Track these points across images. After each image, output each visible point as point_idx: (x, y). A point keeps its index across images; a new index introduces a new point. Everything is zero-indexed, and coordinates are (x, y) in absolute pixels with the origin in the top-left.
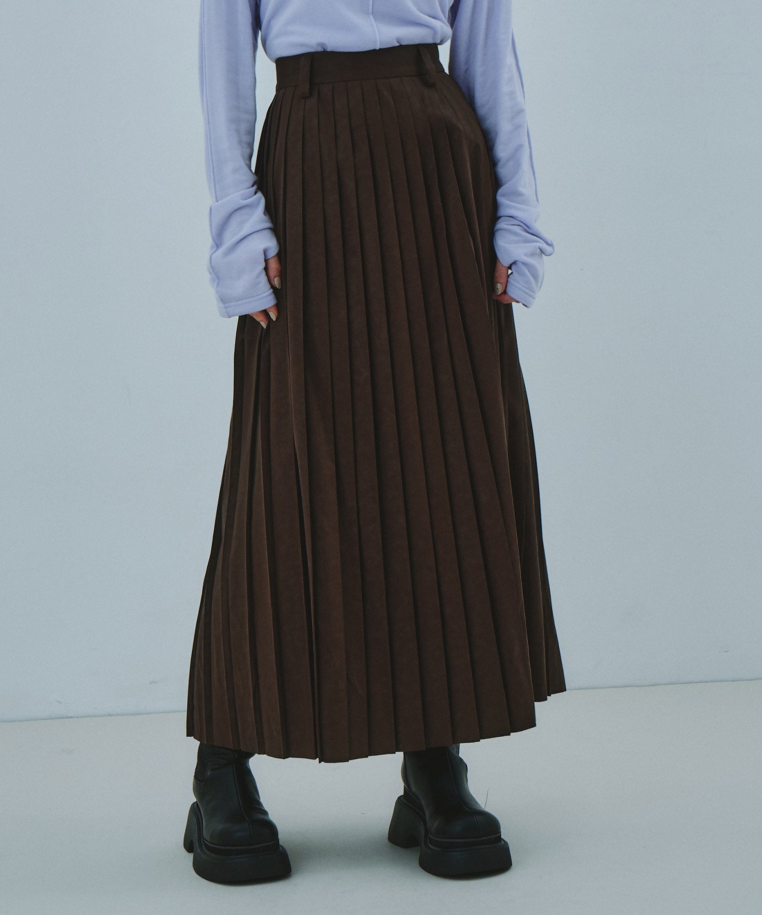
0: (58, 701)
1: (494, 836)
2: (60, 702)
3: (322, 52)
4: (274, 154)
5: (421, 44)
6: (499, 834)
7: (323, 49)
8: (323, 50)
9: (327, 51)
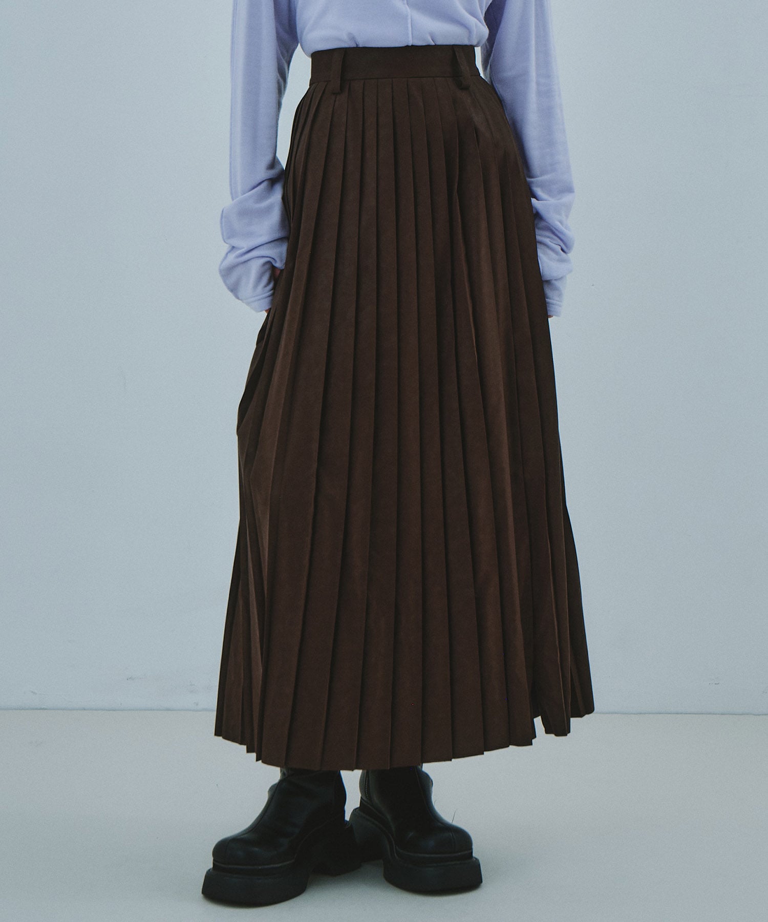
0: (32, 692)
1: (466, 852)
2: (34, 693)
3: (354, 47)
4: (297, 150)
5: (457, 45)
6: (471, 851)
7: (357, 45)
8: (355, 46)
9: (359, 47)
